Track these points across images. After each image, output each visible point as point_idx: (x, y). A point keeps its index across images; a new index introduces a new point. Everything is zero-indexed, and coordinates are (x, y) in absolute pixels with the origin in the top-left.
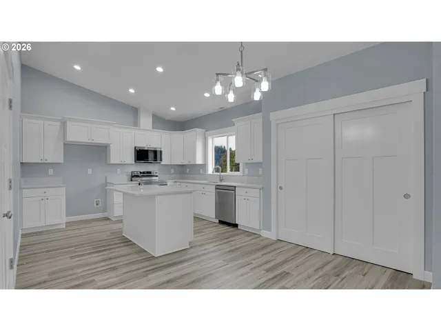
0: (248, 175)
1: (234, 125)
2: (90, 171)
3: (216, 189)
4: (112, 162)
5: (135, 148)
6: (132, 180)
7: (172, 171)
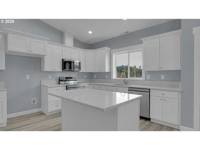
0: (149, 80)
1: (142, 43)
2: (28, 77)
3: (129, 90)
4: (46, 70)
5: (63, 60)
6: (59, 84)
7: (85, 77)
